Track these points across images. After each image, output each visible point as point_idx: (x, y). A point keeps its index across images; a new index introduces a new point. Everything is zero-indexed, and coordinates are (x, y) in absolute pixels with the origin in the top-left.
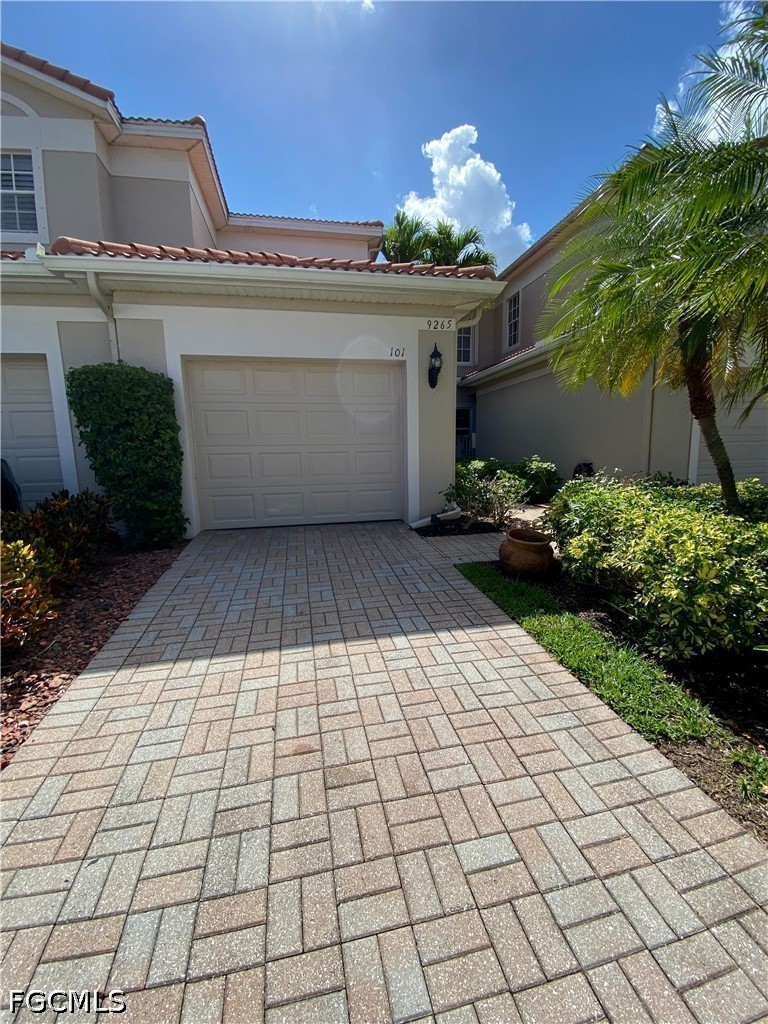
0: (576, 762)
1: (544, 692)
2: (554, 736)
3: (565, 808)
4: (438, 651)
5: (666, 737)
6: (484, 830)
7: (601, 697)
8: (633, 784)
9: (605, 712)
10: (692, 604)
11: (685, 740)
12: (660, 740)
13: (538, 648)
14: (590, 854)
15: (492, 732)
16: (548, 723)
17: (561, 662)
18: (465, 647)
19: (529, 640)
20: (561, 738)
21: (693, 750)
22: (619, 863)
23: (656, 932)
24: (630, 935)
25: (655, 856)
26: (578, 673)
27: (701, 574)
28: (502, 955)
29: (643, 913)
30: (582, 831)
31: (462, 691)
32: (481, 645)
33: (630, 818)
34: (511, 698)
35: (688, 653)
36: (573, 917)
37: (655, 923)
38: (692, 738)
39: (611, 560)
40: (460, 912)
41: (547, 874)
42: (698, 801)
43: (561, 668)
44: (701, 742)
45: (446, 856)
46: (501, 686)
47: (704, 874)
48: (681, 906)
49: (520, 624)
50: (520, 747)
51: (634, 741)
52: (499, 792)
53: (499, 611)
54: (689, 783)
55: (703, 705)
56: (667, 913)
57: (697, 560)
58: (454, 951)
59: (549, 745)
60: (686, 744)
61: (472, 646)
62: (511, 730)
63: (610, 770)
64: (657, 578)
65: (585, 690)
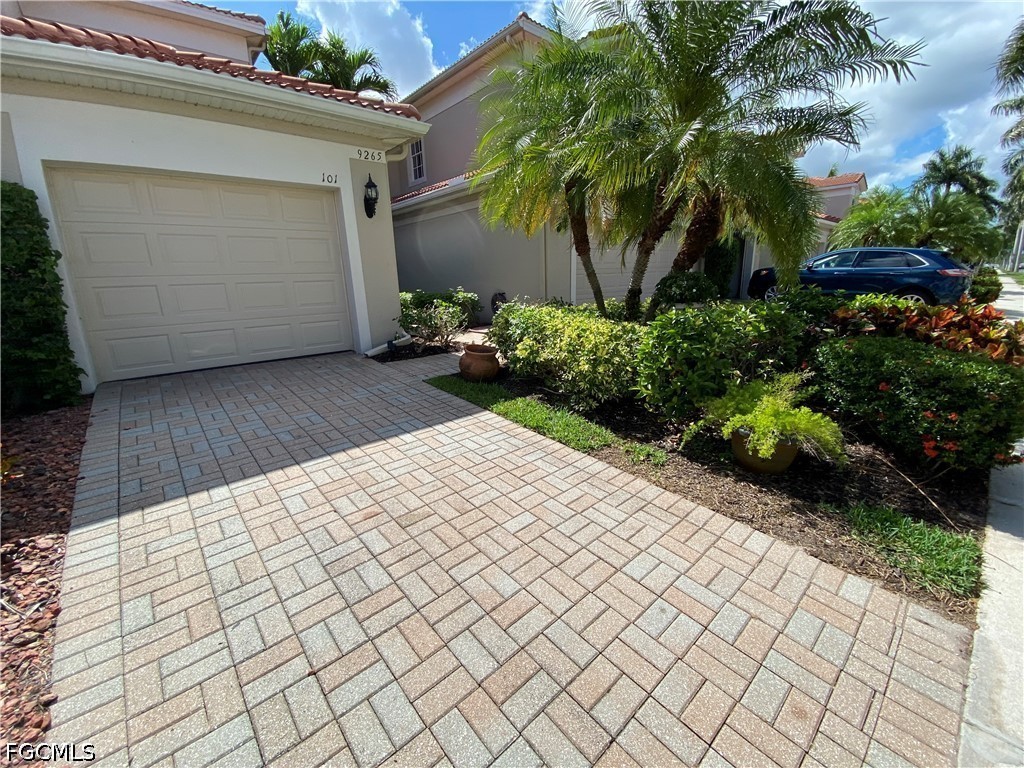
0: (551, 471)
1: (520, 444)
2: (535, 463)
3: (552, 492)
4: (441, 438)
5: (593, 449)
6: (514, 514)
7: (554, 439)
8: (582, 473)
9: (558, 445)
10: (595, 372)
11: (602, 448)
12: (589, 451)
13: (507, 422)
14: (572, 506)
15: (498, 471)
16: (529, 458)
17: (525, 426)
18: (459, 431)
19: (500, 418)
20: (539, 463)
21: (606, 451)
22: (585, 505)
23: (610, 524)
24: (599, 528)
25: (601, 498)
26: (538, 429)
27: (599, 354)
28: (546, 556)
29: (602, 519)
30: (565, 499)
31: (469, 455)
32: (470, 428)
33: (585, 487)
34: (502, 452)
35: (595, 405)
36: (572, 531)
37: (609, 521)
38: (605, 445)
39: (545, 355)
40: (517, 549)
41: (554, 520)
42: (614, 471)
43: (526, 430)
44: (609, 446)
45: (500, 531)
46: (493, 447)
47: (624, 498)
48: (617, 512)
49: (492, 411)
50: (518, 473)
51: (577, 455)
52: (516, 496)
53: (473, 406)
54: (608, 465)
55: (606, 429)
56: (613, 516)
57: (596, 346)
58: (522, 563)
59: (534, 468)
60: (602, 449)
61: (463, 430)
62: (509, 467)
63: (569, 470)
64: (576, 360)
65: (544, 437)
